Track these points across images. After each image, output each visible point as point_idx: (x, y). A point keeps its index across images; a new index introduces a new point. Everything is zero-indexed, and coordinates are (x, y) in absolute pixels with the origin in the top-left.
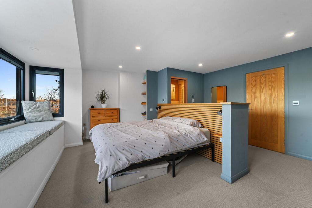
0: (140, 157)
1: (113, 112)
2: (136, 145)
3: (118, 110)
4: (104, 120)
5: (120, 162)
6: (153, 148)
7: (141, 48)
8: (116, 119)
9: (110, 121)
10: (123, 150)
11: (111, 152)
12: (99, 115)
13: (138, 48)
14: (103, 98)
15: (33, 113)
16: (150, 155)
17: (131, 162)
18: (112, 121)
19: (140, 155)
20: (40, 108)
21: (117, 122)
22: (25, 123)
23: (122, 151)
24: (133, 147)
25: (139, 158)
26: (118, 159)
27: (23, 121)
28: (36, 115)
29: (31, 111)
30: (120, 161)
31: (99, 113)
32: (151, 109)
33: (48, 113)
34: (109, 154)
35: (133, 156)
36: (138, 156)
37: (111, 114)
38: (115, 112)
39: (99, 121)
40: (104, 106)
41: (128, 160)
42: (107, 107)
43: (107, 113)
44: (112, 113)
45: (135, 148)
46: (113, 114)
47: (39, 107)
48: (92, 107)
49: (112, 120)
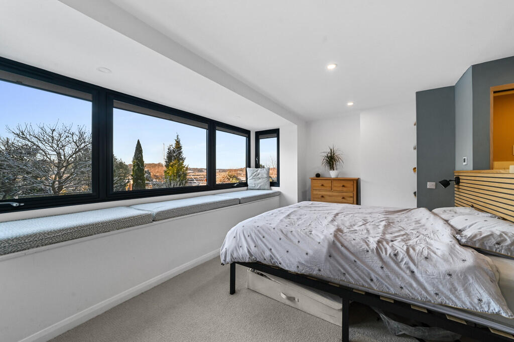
0: (266, 256)
1: (345, 185)
2: (266, 235)
3: (357, 182)
4: (330, 196)
5: (240, 251)
6: (288, 252)
7: (337, 65)
8: (351, 197)
9: (340, 199)
10: (249, 236)
11: (236, 234)
12: (323, 188)
13: (331, 67)
14: (331, 160)
15: (254, 180)
16: (282, 262)
17: (253, 257)
18: (343, 200)
19: (267, 253)
20: (259, 176)
21: (353, 203)
22: (247, 190)
23: (247, 236)
24: (261, 237)
25: (265, 258)
26: (240, 245)
27: (246, 188)
28: (255, 182)
29: (252, 179)
30: (241, 249)
31: (322, 185)
32: (428, 183)
33: (265, 181)
34: (234, 235)
35: (256, 249)
36: (264, 253)
37: (341, 189)
38: (349, 184)
39: (322, 197)
40: (333, 174)
41: (249, 251)
42: (338, 175)
43: (335, 186)
44: (343, 186)
45: (264, 239)
46: (345, 189)
47: (259, 174)
48: (318, 175)
49: (343, 198)
